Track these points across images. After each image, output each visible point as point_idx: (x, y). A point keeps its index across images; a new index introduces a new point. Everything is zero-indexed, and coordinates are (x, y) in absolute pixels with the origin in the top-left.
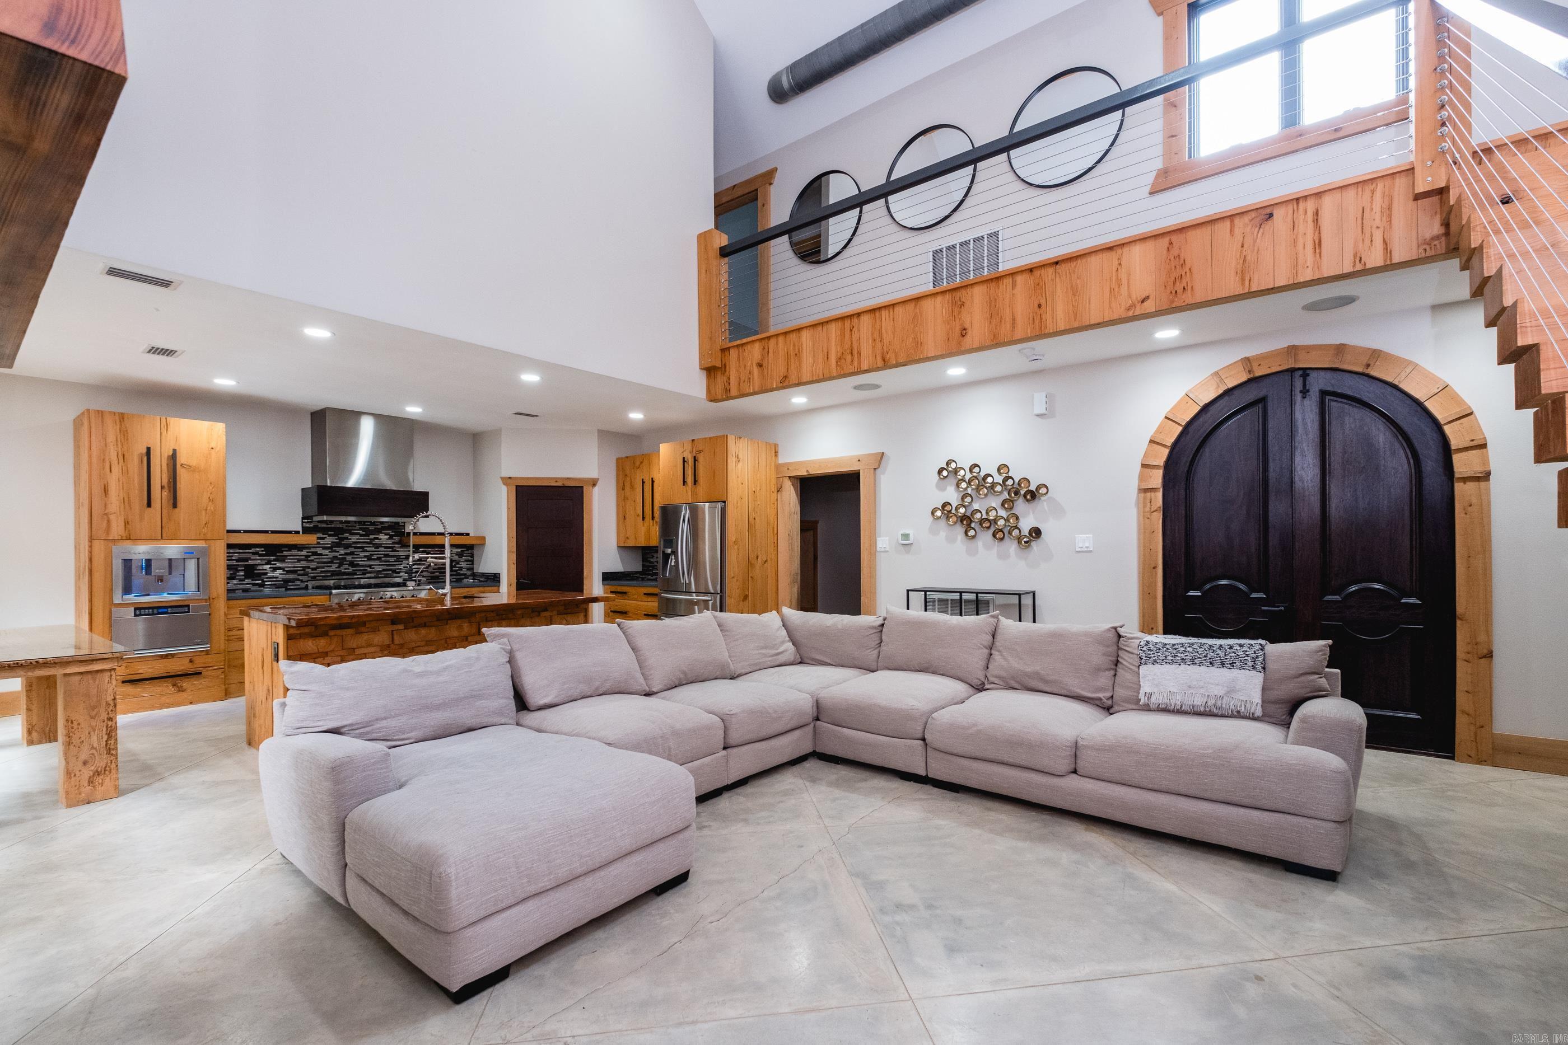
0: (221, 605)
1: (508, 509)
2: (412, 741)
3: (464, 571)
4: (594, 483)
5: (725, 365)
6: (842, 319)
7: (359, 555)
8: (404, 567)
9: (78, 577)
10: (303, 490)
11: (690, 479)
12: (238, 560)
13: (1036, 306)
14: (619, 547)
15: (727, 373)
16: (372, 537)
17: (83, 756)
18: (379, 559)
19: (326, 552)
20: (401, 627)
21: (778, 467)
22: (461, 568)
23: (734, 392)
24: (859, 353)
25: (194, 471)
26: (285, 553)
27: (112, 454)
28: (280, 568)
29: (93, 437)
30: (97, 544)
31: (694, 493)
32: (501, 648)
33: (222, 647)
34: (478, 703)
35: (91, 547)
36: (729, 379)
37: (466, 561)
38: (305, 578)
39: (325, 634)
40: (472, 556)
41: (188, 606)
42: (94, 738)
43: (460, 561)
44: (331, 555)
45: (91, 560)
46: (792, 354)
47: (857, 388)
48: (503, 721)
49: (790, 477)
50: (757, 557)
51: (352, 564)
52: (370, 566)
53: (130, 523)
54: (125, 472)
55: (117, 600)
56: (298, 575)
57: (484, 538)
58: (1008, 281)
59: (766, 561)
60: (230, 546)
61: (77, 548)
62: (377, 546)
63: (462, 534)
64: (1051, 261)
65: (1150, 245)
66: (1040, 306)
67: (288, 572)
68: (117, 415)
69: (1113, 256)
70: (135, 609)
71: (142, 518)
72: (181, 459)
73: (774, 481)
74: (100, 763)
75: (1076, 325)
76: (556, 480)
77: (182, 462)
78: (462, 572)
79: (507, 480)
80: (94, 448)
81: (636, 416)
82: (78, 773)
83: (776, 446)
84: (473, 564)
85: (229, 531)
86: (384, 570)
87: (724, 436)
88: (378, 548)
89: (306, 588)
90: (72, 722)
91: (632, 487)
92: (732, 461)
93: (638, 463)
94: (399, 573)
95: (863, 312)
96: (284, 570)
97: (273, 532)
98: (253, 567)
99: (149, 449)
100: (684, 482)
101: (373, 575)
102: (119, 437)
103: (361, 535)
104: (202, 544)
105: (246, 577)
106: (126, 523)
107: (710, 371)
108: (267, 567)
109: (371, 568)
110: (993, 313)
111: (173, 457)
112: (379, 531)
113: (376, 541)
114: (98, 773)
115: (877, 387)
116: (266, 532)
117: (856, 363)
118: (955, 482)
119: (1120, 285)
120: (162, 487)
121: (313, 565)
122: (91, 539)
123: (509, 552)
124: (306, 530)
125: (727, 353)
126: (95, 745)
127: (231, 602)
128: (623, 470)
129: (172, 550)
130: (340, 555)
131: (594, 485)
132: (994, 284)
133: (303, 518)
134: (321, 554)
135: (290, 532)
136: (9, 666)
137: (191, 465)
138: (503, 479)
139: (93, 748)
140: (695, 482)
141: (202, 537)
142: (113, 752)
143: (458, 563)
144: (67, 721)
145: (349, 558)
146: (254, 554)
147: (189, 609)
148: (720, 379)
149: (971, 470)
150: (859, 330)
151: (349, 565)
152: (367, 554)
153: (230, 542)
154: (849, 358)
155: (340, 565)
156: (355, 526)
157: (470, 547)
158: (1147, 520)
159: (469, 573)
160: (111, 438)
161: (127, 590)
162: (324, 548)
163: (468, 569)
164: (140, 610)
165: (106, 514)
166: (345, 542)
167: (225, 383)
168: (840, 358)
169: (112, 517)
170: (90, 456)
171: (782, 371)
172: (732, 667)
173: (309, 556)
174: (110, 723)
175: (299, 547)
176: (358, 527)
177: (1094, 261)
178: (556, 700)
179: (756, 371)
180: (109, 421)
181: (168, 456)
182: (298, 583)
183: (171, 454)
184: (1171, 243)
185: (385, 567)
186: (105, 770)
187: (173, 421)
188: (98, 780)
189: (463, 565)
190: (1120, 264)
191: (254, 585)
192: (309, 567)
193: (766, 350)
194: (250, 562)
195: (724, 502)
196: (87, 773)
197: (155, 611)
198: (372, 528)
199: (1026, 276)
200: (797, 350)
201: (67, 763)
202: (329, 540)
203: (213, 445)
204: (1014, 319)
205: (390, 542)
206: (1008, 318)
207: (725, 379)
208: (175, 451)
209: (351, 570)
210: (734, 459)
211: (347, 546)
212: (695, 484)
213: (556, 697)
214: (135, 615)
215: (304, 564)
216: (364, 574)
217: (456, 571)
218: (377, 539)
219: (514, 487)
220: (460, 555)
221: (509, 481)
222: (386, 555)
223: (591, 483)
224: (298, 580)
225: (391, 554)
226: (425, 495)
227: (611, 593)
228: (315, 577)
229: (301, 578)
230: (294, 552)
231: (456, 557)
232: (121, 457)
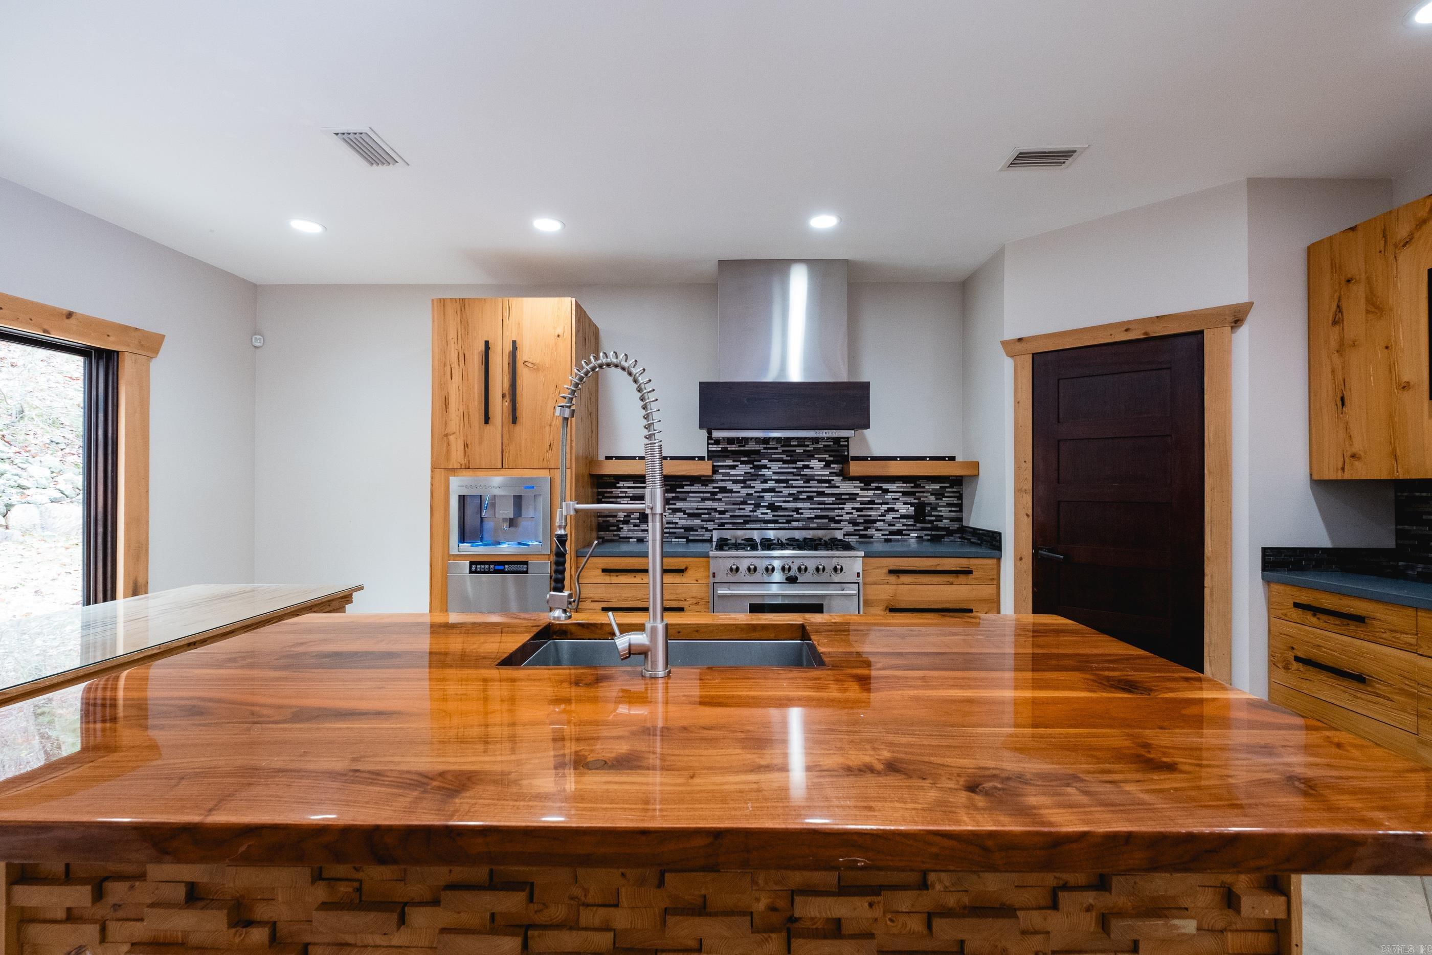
1: (1017, 403)
3: (945, 523)
4: (1235, 315)
7: (781, 492)
8: (847, 513)
14: (1316, 482)
16: (800, 464)
18: (810, 498)
19: (736, 487)
22: (940, 518)
25: (538, 370)
26: (687, 489)
27: (453, 353)
28: (679, 510)
29: (436, 334)
30: (437, 474)
35: (433, 478)
37: (949, 505)
38: (710, 525)
40: (960, 497)
41: (526, 563)
43: (940, 505)
44: (744, 492)
45: (433, 496)
51: (772, 507)
52: (797, 510)
53: (469, 446)
54: (465, 377)
55: (454, 551)
56: (702, 521)
57: (976, 465)
62: (807, 479)
63: (942, 458)
68: (458, 301)
70: (471, 563)
71: (481, 439)
72: (523, 354)
76: (1127, 326)
77: (525, 359)
78: (941, 525)
79: (1013, 347)
80: (437, 349)
84: (961, 511)
86: (817, 517)
88: (808, 481)
91: (1377, 307)
93: (1402, 232)
94: (839, 522)
96: (685, 513)
99: (486, 344)
102: (459, 330)
103: (785, 462)
104: (544, 474)
106: (466, 446)
109: (798, 513)
111: (514, 352)
112: (810, 455)
113: (806, 471)
120: (503, 396)
121: (720, 507)
122: (434, 469)
123: (1018, 491)
124: (710, 455)
130: (756, 492)
131: (1235, 323)
133: (705, 437)
134: (731, 491)
135: (693, 458)
137: (534, 362)
138: (1005, 344)
141: (545, 464)
143: (934, 509)
145: (768, 497)
147: (528, 568)
151: (768, 507)
152: (794, 491)
155: (757, 506)
156: (776, 448)
157: (957, 481)
159: (956, 525)
160: (452, 334)
161: (462, 538)
162: (735, 482)
163: (952, 520)
164: (477, 566)
165: (446, 435)
166: (763, 472)
169: (452, 438)
173: (715, 493)
176: (779, 447)
180: (450, 310)
181: (508, 352)
182: (701, 532)
183: (511, 347)
185: (819, 513)
189: (944, 511)
192: (715, 510)
197: (492, 568)
198: (799, 450)
202: (741, 470)
203: (559, 331)
205: (826, 472)
208: (516, 343)
209: (769, 517)
211: (765, 479)
214: (471, 572)
215: (709, 504)
216: (788, 522)
217: (931, 522)
218: (807, 467)
219: (1029, 359)
220: (939, 495)
221: (1019, 347)
222: (821, 494)
223: (1231, 319)
224: (702, 528)
225: (828, 491)
226: (865, 386)
227: (1296, 605)
228: (723, 524)
229: (705, 524)
230: (697, 487)
231: (932, 499)
232: (461, 357)
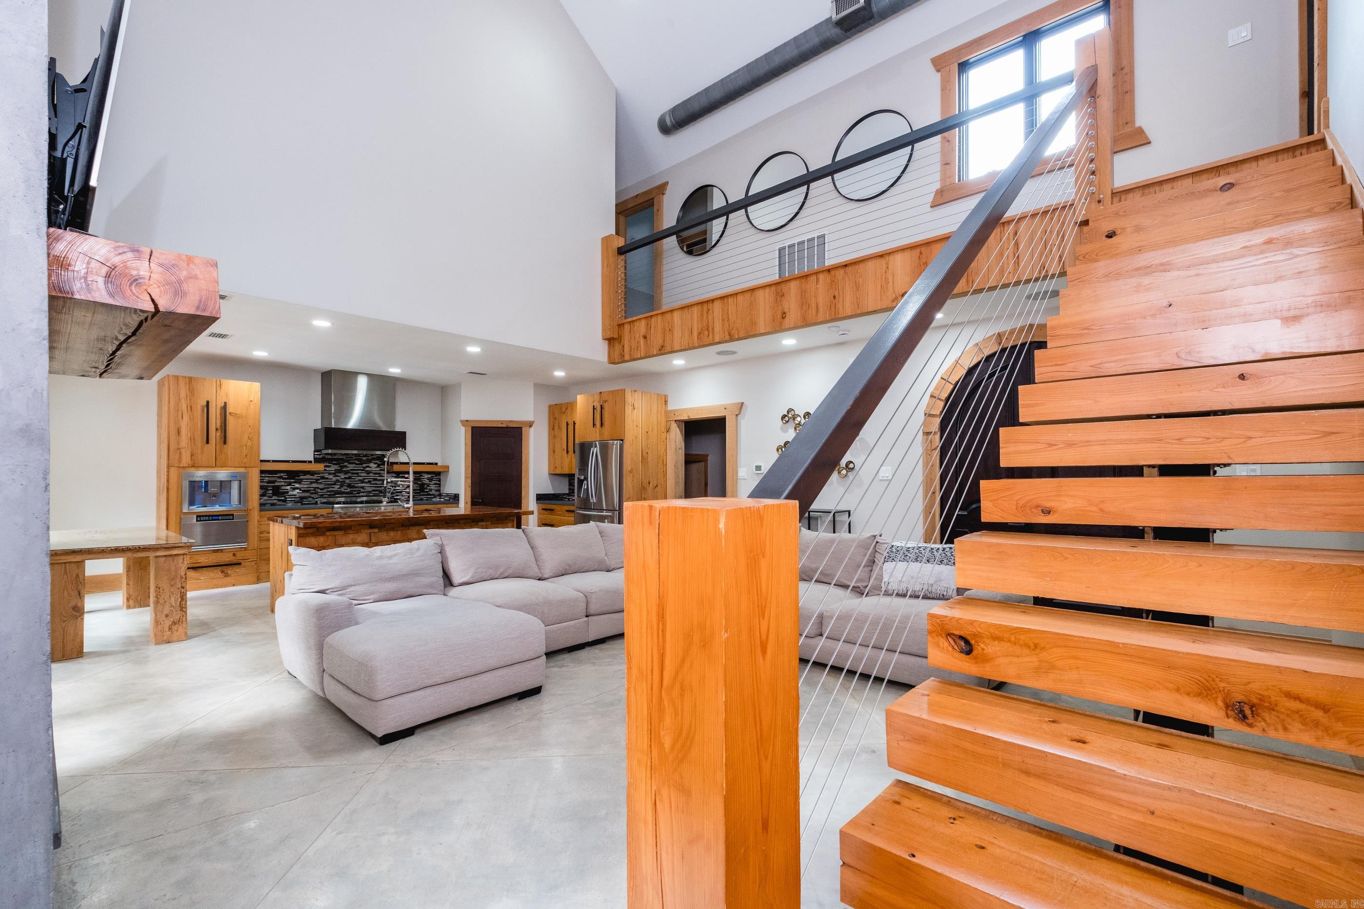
0: (255, 514)
1: (466, 444)
2: (371, 601)
3: (433, 492)
4: (530, 424)
5: (621, 336)
6: (702, 303)
7: (355, 479)
9: (159, 493)
10: (315, 430)
11: (598, 423)
12: (268, 482)
13: (832, 297)
14: (550, 474)
15: (622, 343)
16: (364, 465)
17: (166, 612)
18: (369, 482)
19: (331, 477)
20: (376, 530)
21: (667, 413)
22: (431, 490)
23: (627, 357)
24: (713, 329)
25: (238, 417)
26: (302, 477)
27: (184, 405)
28: (297, 488)
29: (171, 394)
30: (173, 471)
31: (601, 434)
32: (435, 543)
33: (256, 545)
34: (417, 579)
35: (168, 472)
36: (623, 347)
37: (435, 484)
38: (315, 496)
39: (323, 534)
40: (440, 481)
41: (233, 515)
42: (173, 600)
43: (430, 484)
44: (334, 479)
45: (168, 481)
46: (668, 329)
47: (719, 353)
48: (434, 592)
49: (676, 421)
50: (649, 483)
51: (349, 486)
52: (363, 488)
53: (195, 455)
54: (192, 418)
55: (185, 510)
56: (311, 494)
57: (448, 467)
58: (814, 278)
59: (657, 486)
60: (262, 472)
61: (158, 472)
62: (368, 473)
63: (432, 464)
64: (842, 264)
65: (907, 254)
66: (834, 297)
67: (304, 491)
69: (883, 261)
70: (197, 516)
71: (202, 452)
72: (230, 409)
73: (663, 424)
74: (176, 616)
75: (859, 312)
76: (502, 422)
77: (231, 411)
78: (431, 493)
79: (465, 423)
80: (172, 402)
81: (559, 374)
82: (162, 623)
83: (666, 397)
84: (440, 487)
85: (262, 461)
86: (373, 491)
87: (622, 390)
88: (368, 474)
89: (316, 503)
90: (159, 588)
91: (560, 428)
92: (628, 410)
93: (564, 409)
95: (716, 299)
96: (301, 490)
97: (293, 462)
98: (279, 487)
99: (208, 402)
100: (594, 425)
101: (365, 494)
102: (188, 394)
103: (357, 464)
104: (242, 470)
105: (274, 494)
106: (192, 455)
107: (611, 341)
108: (288, 487)
110: (804, 302)
111: (224, 408)
112: (370, 461)
113: (368, 469)
114: (174, 623)
115: (734, 353)
116: (288, 461)
117: (711, 337)
118: (794, 425)
119: (887, 283)
120: (217, 429)
121: (321, 486)
122: (169, 467)
123: (466, 477)
124: (317, 460)
125: (622, 327)
126: (173, 604)
127: (262, 513)
128: (553, 414)
129: (222, 474)
130: (341, 479)
131: (531, 426)
132: (803, 281)
133: (315, 452)
134: (327, 478)
135: (305, 462)
136: (123, 549)
137: (236, 413)
138: (461, 421)
139: (172, 606)
140: (602, 424)
141: (243, 465)
142: (184, 609)
143: (428, 486)
144: (156, 587)
145: (347, 481)
146: (279, 477)
147: (233, 517)
148: (617, 347)
149: (804, 417)
150: (713, 312)
151: (348, 486)
152: (360, 478)
153: (263, 469)
154: (706, 333)
155: (342, 486)
156: (352, 458)
157: (438, 474)
158: (928, 456)
159: (437, 493)
160: (183, 394)
161: (192, 503)
162: (330, 474)
163: (436, 490)
164: (200, 517)
165: (179, 449)
166: (345, 469)
167: (260, 354)
168: (700, 333)
169: (183, 451)
170: (169, 408)
171: (660, 342)
172: (608, 562)
173: (319, 480)
174: (183, 590)
175: (312, 473)
176: (354, 458)
177: (870, 264)
178: (472, 580)
179: (642, 341)
180: (182, 382)
181: (221, 407)
182: (310, 499)
183: (223, 405)
184: (921, 253)
185: (374, 489)
186: (179, 622)
187: (224, 381)
188: (175, 628)
189: (433, 487)
190: (888, 268)
191: (279, 500)
192: (318, 488)
193: (649, 326)
194: (277, 484)
195: (622, 440)
196: (168, 623)
197: (211, 518)
198: (364, 459)
199: (826, 274)
200: (670, 326)
201: (156, 615)
202: (333, 468)
203: (252, 399)
204: (817, 307)
205: (378, 469)
206: (814, 306)
207: (621, 346)
208: (225, 403)
209: (349, 490)
210: (631, 408)
211: (346, 473)
212: (601, 426)
213: (471, 578)
214: (197, 521)
215: (314, 485)
216: (358, 493)
217: (427, 492)
218: (368, 467)
219: (470, 428)
220: (430, 480)
221: (466, 423)
222: (375, 480)
223: (529, 425)
224: (311, 497)
225: (378, 478)
226: (403, 434)
227: (543, 509)
228: (322, 495)
229: (312, 496)
230: (308, 476)
231: (427, 481)
232: (189, 408)
